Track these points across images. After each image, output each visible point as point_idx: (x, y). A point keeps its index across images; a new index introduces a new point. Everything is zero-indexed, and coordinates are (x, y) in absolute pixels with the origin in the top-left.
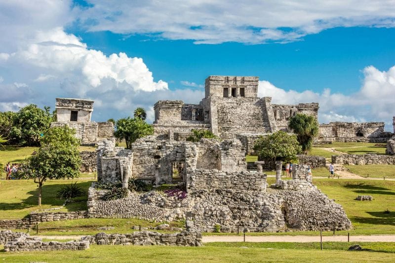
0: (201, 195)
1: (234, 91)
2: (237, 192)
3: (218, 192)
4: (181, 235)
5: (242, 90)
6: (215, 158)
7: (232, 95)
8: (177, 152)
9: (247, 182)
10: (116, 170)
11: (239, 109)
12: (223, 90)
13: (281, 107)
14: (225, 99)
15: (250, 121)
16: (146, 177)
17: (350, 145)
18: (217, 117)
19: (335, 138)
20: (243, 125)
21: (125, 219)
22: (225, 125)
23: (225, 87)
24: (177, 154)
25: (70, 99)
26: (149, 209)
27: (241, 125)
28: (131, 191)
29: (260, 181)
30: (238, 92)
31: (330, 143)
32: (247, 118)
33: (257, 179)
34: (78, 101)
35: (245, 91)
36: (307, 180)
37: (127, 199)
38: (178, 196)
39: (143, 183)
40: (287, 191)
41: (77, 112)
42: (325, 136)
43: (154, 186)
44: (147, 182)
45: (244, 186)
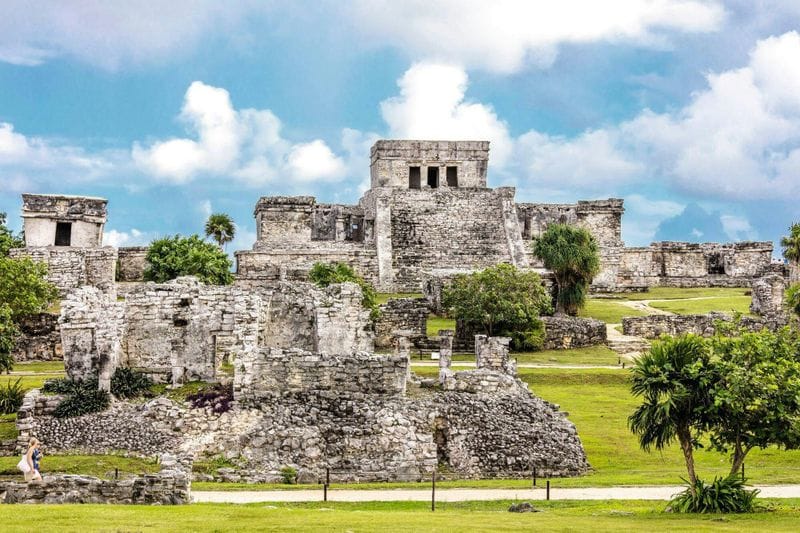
0: (263, 405)
1: (433, 173)
2: (343, 396)
3: (301, 398)
4: (143, 484)
5: (452, 172)
6: (307, 325)
7: (429, 183)
8: (224, 312)
9: (365, 376)
10: (91, 352)
11: (440, 216)
12: (408, 172)
13: (542, 209)
14: (412, 191)
15: (465, 243)
16: (157, 366)
17: (692, 295)
18: (389, 234)
19: (658, 279)
20: (449, 252)
21: (94, 458)
22: (409, 252)
23: (413, 165)
24: (225, 316)
25: (54, 195)
26: (148, 434)
27: (446, 252)
28: (117, 396)
29: (393, 372)
30: (442, 176)
31: (645, 290)
32: (460, 234)
33: (386, 369)
34: (72, 199)
35: (458, 174)
36: (505, 370)
37: (104, 414)
38: (213, 406)
39: (146, 380)
40: (452, 394)
41: (70, 224)
42: (636, 274)
43: (169, 387)
44: (157, 378)
45: (359, 384)
